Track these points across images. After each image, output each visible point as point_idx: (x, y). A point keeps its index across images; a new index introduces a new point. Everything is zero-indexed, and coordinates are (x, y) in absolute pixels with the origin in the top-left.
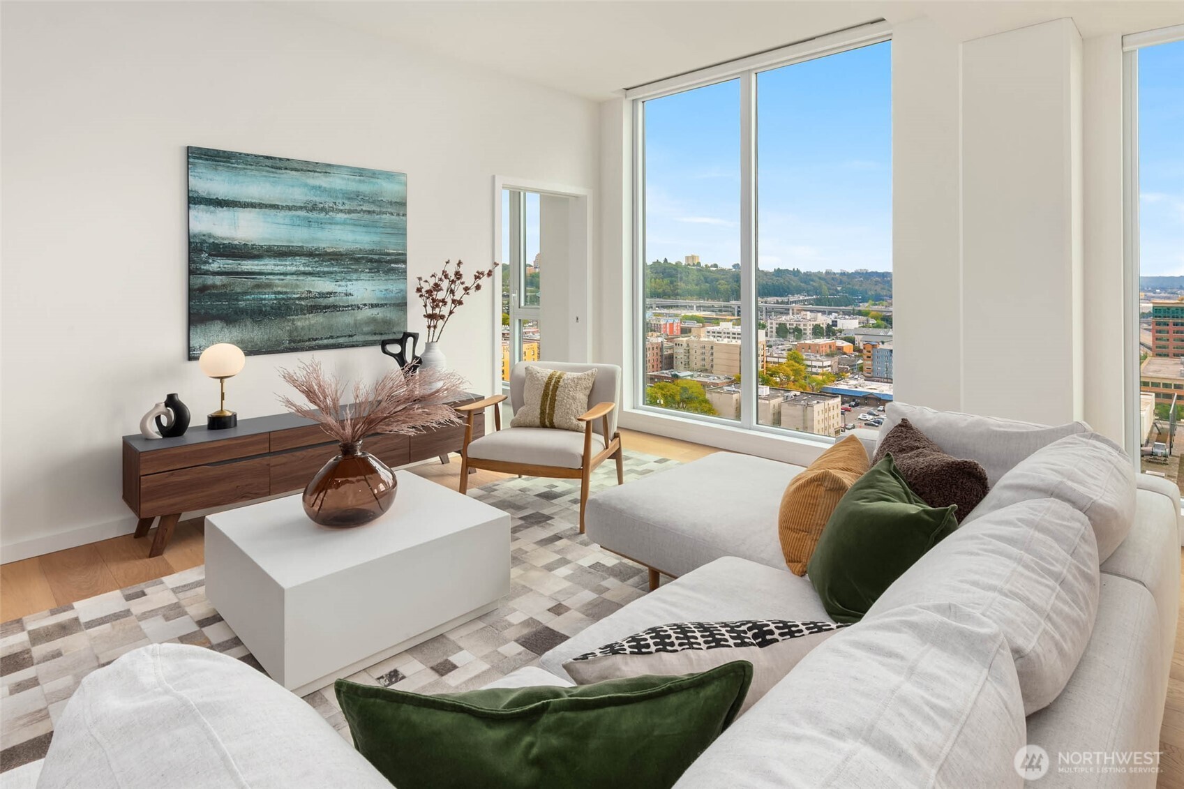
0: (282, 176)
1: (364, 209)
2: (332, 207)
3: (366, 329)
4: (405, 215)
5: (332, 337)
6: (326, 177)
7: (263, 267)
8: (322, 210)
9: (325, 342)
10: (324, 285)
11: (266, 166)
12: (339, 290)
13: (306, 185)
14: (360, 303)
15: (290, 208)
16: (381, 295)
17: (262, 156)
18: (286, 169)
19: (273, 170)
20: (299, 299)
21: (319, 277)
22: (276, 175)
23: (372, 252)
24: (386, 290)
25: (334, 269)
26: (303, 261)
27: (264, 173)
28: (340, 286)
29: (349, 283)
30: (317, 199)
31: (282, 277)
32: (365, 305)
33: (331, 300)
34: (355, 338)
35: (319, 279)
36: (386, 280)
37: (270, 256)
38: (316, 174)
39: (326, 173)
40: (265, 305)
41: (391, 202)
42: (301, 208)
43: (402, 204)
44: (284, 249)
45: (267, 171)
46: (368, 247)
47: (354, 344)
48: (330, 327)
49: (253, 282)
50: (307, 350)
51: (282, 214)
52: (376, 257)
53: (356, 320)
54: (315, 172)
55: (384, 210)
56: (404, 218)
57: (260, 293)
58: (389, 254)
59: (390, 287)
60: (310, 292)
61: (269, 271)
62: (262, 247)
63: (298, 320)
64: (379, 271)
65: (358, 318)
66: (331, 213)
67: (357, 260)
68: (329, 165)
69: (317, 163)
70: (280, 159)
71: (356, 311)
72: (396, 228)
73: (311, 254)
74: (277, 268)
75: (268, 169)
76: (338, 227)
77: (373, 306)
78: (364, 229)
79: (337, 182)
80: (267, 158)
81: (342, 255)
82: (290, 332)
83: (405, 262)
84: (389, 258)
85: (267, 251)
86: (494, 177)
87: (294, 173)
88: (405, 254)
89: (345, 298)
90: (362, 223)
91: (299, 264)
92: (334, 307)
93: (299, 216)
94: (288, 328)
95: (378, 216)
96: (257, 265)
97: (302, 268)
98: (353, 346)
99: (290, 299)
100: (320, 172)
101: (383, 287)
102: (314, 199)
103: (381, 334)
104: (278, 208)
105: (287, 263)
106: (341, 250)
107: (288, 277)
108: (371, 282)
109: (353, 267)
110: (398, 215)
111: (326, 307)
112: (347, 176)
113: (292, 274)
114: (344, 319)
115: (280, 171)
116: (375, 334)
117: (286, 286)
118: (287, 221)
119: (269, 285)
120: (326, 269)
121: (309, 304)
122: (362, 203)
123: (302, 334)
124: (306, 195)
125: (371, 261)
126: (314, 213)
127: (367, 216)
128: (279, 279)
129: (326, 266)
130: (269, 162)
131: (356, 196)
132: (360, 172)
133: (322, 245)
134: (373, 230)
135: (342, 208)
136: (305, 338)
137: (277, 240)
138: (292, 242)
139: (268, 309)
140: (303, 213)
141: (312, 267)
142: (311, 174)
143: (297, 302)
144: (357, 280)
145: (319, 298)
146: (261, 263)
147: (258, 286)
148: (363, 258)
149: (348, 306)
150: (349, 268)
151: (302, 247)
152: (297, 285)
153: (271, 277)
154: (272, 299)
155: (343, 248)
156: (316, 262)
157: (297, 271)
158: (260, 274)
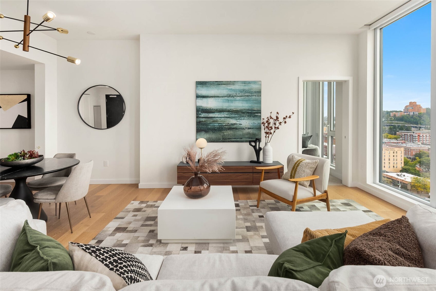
0: (221, 87)
1: (246, 95)
2: (235, 95)
3: (246, 136)
4: (260, 96)
5: (235, 138)
6: (233, 85)
7: (215, 116)
8: (232, 96)
10: (233, 121)
11: (216, 84)
12: (237, 123)
13: (227, 89)
14: (244, 127)
15: (222, 97)
16: (251, 125)
18: (222, 84)
19: (218, 85)
20: (225, 125)
21: (231, 118)
22: (218, 87)
23: (248, 110)
25: (236, 116)
26: (227, 114)
27: (215, 87)
28: (238, 121)
29: (241, 120)
30: (231, 93)
31: (220, 119)
32: (246, 128)
33: (235, 126)
34: (243, 139)
35: (231, 119)
36: (253, 119)
37: (217, 112)
38: (230, 85)
39: (233, 84)
40: (216, 127)
41: (256, 92)
42: (226, 96)
43: (259, 92)
44: (221, 110)
46: (247, 108)
47: (242, 141)
48: (235, 135)
49: (212, 120)
51: (220, 99)
52: (250, 111)
53: (243, 133)
54: (230, 84)
55: (253, 95)
57: (214, 124)
58: (255, 110)
59: (255, 122)
60: (228, 123)
61: (217, 117)
62: (215, 109)
63: (225, 132)
64: (251, 116)
65: (244, 132)
66: (235, 97)
67: (243, 113)
68: (235, 82)
69: (231, 81)
70: (220, 81)
71: (243, 130)
72: (258, 101)
73: (229, 111)
74: (219, 116)
75: (216, 85)
76: (237, 102)
77: (249, 128)
78: (246, 102)
79: (237, 87)
80: (216, 82)
81: (238, 111)
82: (223, 136)
83: (260, 113)
84: (255, 112)
86: (298, 78)
87: (224, 85)
88: (260, 110)
89: (239, 125)
90: (245, 100)
91: (225, 115)
92: (236, 129)
93: (225, 99)
94: (222, 135)
95: (251, 97)
96: (213, 115)
97: (226, 116)
99: (223, 125)
100: (232, 84)
101: (252, 122)
102: (230, 93)
103: (252, 138)
104: (219, 97)
105: (222, 114)
106: (238, 109)
107: (222, 118)
108: (248, 120)
109: (242, 115)
110: (258, 96)
111: (234, 128)
112: (240, 84)
113: (223, 118)
114: (239, 133)
115: (219, 85)
116: (250, 138)
117: (221, 121)
118: (222, 101)
119: (217, 121)
120: (233, 116)
121: (228, 127)
122: (245, 93)
123: (226, 137)
124: (227, 92)
125: (248, 113)
126: (230, 98)
127: (247, 97)
128: (219, 119)
130: (217, 83)
131: (243, 91)
133: (232, 108)
134: (249, 102)
135: (239, 95)
137: (219, 107)
138: (223, 107)
139: (216, 128)
141: (229, 115)
143: (225, 127)
144: (243, 119)
145: (231, 125)
146: (215, 114)
147: (214, 121)
148: (245, 112)
149: (241, 128)
150: (240, 115)
151: (226, 109)
152: (224, 121)
153: (217, 119)
154: (217, 126)
155: (239, 109)
156: (230, 114)
157: (224, 117)
158: (214, 117)
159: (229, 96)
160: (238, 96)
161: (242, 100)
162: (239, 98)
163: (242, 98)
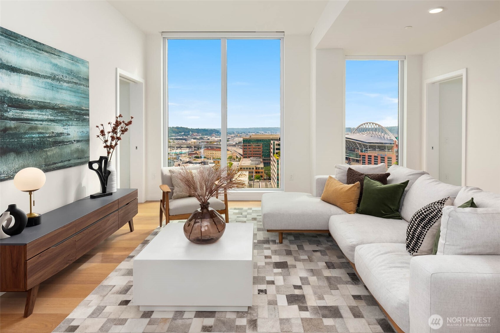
0: (41, 55)
1: (74, 81)
2: (62, 78)
3: (75, 156)
4: (88, 87)
5: (62, 162)
6: (59, 59)
7: (33, 116)
8: (58, 80)
9: (60, 165)
10: (58, 128)
11: (34, 47)
12: (65, 131)
13: (51, 63)
14: (72, 140)
15: (45, 77)
16: (80, 134)
17: (32, 40)
18: (43, 50)
19: (37, 50)
20: (49, 137)
21: (57, 123)
22: (38, 54)
23: (77, 108)
24: (82, 132)
25: (63, 118)
26: (51, 113)
27: (33, 52)
28: (65, 129)
29: (69, 127)
30: (56, 73)
31: (41, 123)
32: (74, 141)
33: (62, 138)
34: (71, 162)
35: (57, 124)
36: (82, 125)
37: (36, 109)
38: (55, 56)
39: (59, 56)
40: (34, 142)
41: (84, 78)
42: (49, 77)
43: (87, 80)
44: (42, 104)
45: (34, 51)
46: (75, 105)
47: (71, 165)
48: (61, 155)
49: (29, 126)
50: (52, 170)
51: (41, 80)
52: (78, 111)
53: (71, 150)
54: (55, 54)
55: (81, 83)
56: (88, 88)
57: (32, 133)
58: (83, 110)
59: (84, 130)
60: (53, 132)
61: (36, 118)
62: (32, 101)
63: (49, 151)
64: (79, 120)
65: (72, 149)
66: (61, 82)
67: (71, 113)
68: (60, 51)
69: (55, 49)
70: (40, 44)
71: (71, 144)
72: (86, 94)
73: (53, 108)
74: (40, 116)
75: (35, 49)
76: (64, 91)
77: (78, 141)
78: (73, 94)
79: (63, 63)
80: (34, 41)
81: (66, 109)
82: (45, 159)
83: (88, 115)
84: (83, 112)
85: (35, 105)
86: (116, 69)
87: (46, 54)
88: (88, 110)
89: (67, 136)
90: (73, 89)
91: (48, 114)
92: (63, 143)
93: (48, 83)
94: (44, 157)
95: (79, 86)
96: (31, 114)
97: (50, 117)
98: (70, 167)
99: (45, 137)
100: (57, 55)
101: (81, 130)
102: (54, 72)
103: (81, 158)
104: (39, 77)
105: (44, 113)
107: (44, 123)
108: (77, 127)
109: (70, 117)
110: (86, 86)
111: (60, 142)
112: (67, 60)
113: (46, 121)
114: (67, 150)
115: (39, 51)
116: (78, 158)
117: (43, 129)
118: (43, 85)
119: (36, 128)
120: (59, 118)
121: (53, 141)
122: (73, 77)
123: (50, 160)
124: (51, 69)
125: (77, 113)
126: (55, 81)
127: (75, 86)
128: (40, 124)
129: (60, 116)
130: (35, 45)
131: (70, 73)
132: (72, 58)
133: (58, 103)
134: (77, 94)
135: (65, 79)
136: (52, 163)
137: (39, 98)
138: (45, 99)
139: (36, 143)
140: (49, 81)
141: (54, 117)
142: (53, 55)
143: (48, 139)
144: (71, 125)
145: (57, 136)
146: (32, 113)
147: (31, 128)
148: (73, 112)
149: (68, 142)
150: (68, 118)
151: (49, 103)
152: (48, 128)
153: (36, 122)
154: (37, 138)
155: (66, 105)
156: (55, 113)
157: (48, 119)
158: (32, 120)
159: (53, 78)
160: (65, 81)
161: (69, 89)
162: (65, 85)
163: (70, 85)
